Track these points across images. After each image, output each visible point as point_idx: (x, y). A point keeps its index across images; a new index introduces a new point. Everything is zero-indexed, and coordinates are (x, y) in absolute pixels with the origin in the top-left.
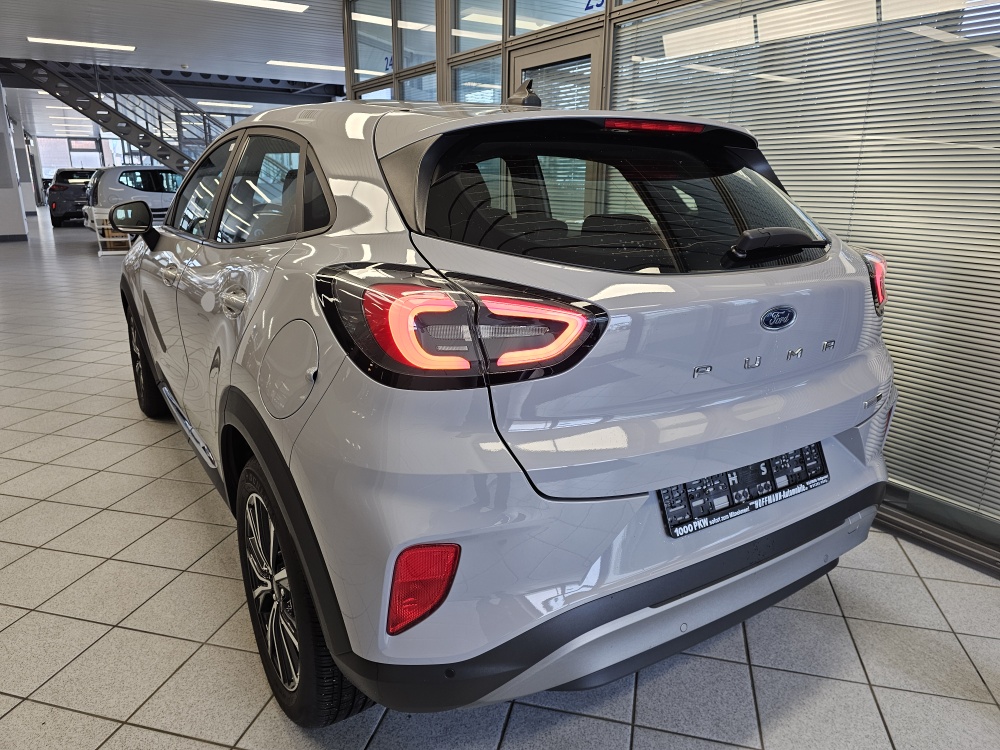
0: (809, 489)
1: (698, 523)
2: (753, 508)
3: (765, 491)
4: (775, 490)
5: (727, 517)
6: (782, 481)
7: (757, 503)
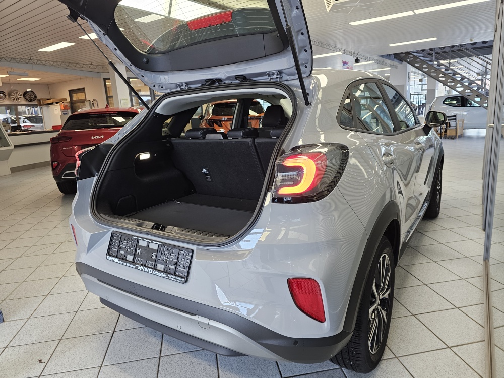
0: (168, 278)
1: (115, 259)
2: (137, 268)
3: (149, 266)
4: (155, 269)
5: (125, 264)
6: (160, 267)
7: (140, 267)
